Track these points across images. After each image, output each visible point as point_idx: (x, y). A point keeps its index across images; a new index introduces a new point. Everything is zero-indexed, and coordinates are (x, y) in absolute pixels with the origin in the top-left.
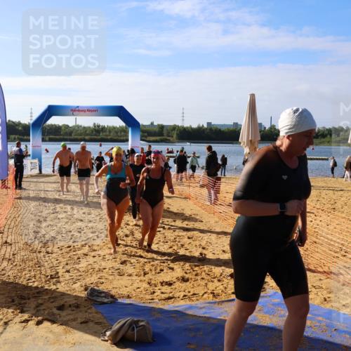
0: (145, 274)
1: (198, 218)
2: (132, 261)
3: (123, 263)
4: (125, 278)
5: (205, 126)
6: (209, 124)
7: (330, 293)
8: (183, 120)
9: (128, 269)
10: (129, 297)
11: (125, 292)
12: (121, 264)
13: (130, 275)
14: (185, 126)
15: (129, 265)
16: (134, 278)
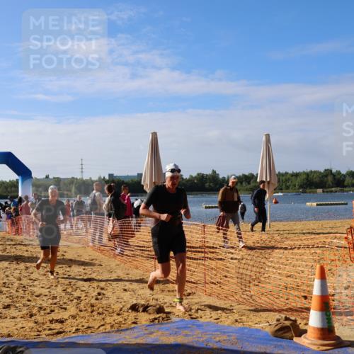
0: (31, 316)
1: (97, 262)
2: (17, 305)
3: (7, 307)
4: (8, 320)
5: (107, 178)
6: (111, 175)
7: (242, 316)
8: (82, 172)
9: (13, 312)
10: (9, 335)
11: (5, 332)
12: (4, 308)
13: (14, 318)
14: (85, 178)
15: (12, 308)
16: (19, 319)
